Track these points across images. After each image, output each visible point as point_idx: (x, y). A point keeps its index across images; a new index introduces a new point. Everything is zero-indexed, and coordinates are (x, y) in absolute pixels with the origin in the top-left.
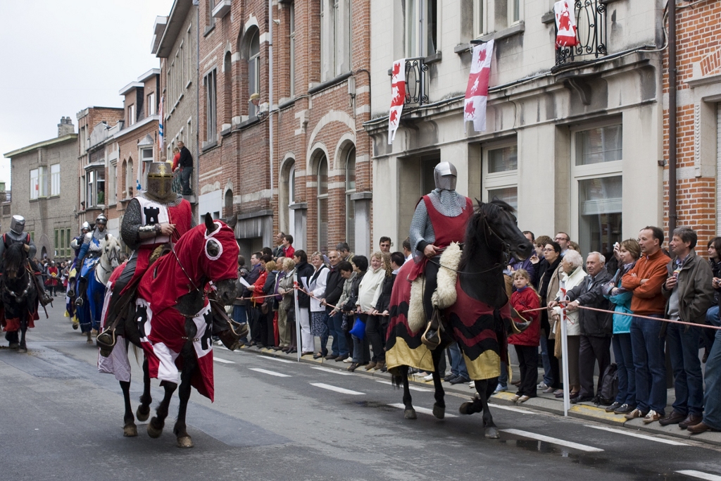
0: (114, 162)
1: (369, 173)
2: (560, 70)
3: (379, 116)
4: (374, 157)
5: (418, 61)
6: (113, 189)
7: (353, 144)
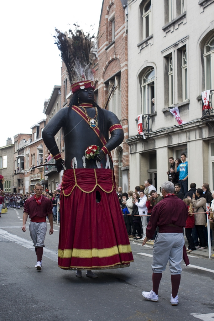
0: (28, 155)
1: (128, 159)
2: (204, 119)
3: (132, 137)
4: (130, 153)
5: (147, 115)
6: (27, 165)
7: (122, 148)
